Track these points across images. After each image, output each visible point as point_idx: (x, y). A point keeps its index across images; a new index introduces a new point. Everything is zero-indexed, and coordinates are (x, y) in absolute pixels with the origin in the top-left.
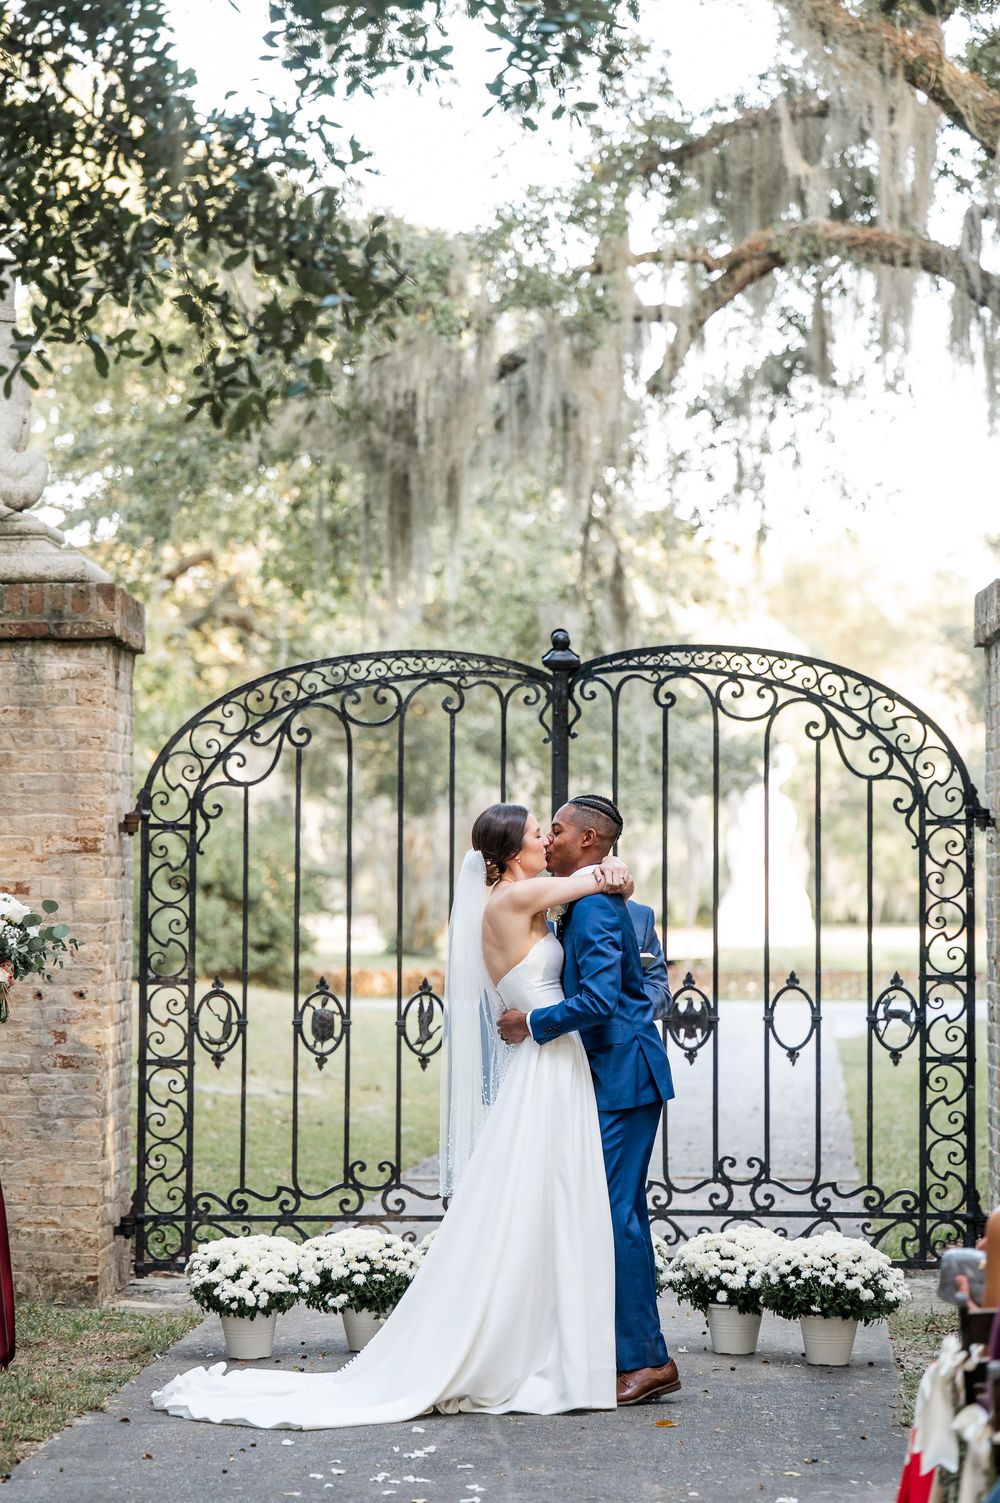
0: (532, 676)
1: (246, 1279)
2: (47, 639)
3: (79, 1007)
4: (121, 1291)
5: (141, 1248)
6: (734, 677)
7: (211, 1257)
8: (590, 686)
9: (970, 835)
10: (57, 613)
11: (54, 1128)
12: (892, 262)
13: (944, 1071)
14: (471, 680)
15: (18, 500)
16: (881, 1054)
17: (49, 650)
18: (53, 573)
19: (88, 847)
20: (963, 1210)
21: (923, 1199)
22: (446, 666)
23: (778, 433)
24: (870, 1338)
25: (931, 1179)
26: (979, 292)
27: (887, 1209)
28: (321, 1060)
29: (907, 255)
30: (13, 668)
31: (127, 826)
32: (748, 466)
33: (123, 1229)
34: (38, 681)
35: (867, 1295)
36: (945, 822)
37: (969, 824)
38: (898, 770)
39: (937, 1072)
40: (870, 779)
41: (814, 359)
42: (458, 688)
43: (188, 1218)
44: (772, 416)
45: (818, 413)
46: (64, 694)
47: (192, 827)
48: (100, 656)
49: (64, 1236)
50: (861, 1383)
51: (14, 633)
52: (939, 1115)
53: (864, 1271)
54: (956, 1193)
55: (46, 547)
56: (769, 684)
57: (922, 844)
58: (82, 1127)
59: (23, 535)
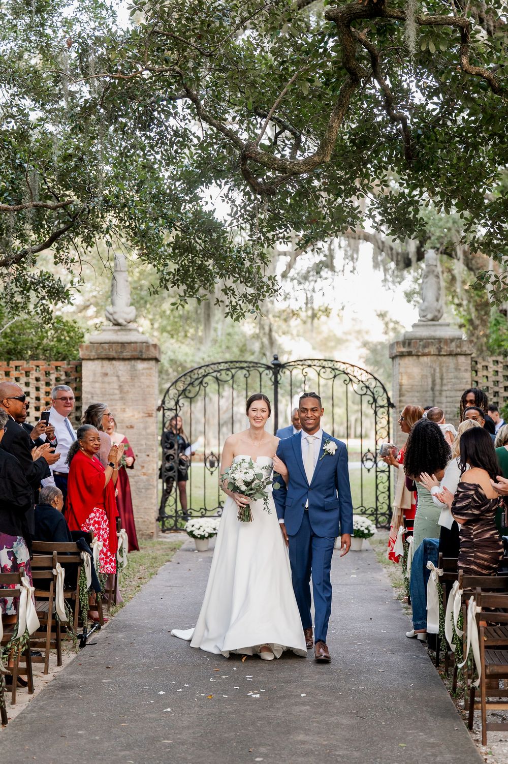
0: (268, 368)
1: (202, 529)
2: (138, 359)
3: (148, 459)
4: (158, 536)
5: (163, 524)
6: (324, 367)
7: (192, 524)
8: (284, 370)
9: (388, 411)
10: (141, 352)
11: (141, 492)
12: (355, 238)
13: (382, 474)
14: (252, 369)
15: (128, 321)
16: (365, 471)
17: (139, 362)
18: (139, 340)
19: (150, 415)
20: (388, 512)
21: (376, 510)
22: (245, 365)
23: (318, 286)
24: (366, 543)
25: (378, 504)
26: (381, 248)
27: (367, 512)
28: (212, 473)
29: (359, 236)
30: (129, 367)
31: (159, 409)
32: (309, 296)
33: (158, 520)
34: (136, 370)
35: (366, 531)
36: (382, 407)
37: (388, 407)
38: (369, 392)
39: (380, 475)
40: (361, 395)
41: (329, 264)
42: (248, 371)
43: (176, 517)
44: (316, 281)
45: (330, 280)
46: (143, 374)
47: (176, 410)
48: (153, 363)
49: (144, 521)
50: (364, 555)
51: (129, 357)
52: (381, 487)
53: (365, 525)
54: (385, 507)
55: (135, 333)
56: (333, 369)
57: (376, 413)
58: (149, 491)
59: (130, 330)
